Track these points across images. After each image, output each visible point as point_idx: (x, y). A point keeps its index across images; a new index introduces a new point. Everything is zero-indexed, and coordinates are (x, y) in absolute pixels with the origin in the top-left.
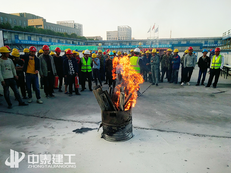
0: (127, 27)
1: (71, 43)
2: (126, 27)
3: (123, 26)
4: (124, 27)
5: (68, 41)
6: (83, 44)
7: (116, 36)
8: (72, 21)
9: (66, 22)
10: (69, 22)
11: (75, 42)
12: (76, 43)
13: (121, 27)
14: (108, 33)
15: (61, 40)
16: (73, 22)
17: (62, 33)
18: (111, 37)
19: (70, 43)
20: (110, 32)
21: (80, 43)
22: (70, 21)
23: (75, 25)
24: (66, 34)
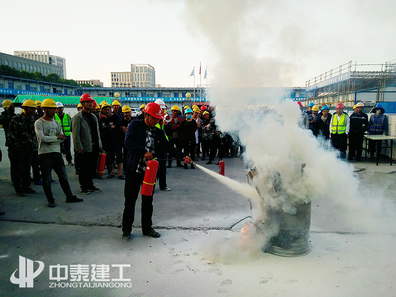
0: (148, 66)
1: (52, 91)
2: (145, 66)
3: (139, 65)
4: (142, 66)
5: (46, 87)
6: (73, 94)
7: (128, 81)
8: (44, 51)
9: (33, 53)
10: (39, 54)
11: (58, 89)
12: (61, 91)
13: (137, 66)
14: (113, 75)
15: (32, 85)
16: (46, 54)
17: (30, 72)
18: (119, 82)
19: (49, 91)
20: (117, 73)
21: (69, 91)
22: (41, 52)
23: (50, 59)
24: (40, 75)
